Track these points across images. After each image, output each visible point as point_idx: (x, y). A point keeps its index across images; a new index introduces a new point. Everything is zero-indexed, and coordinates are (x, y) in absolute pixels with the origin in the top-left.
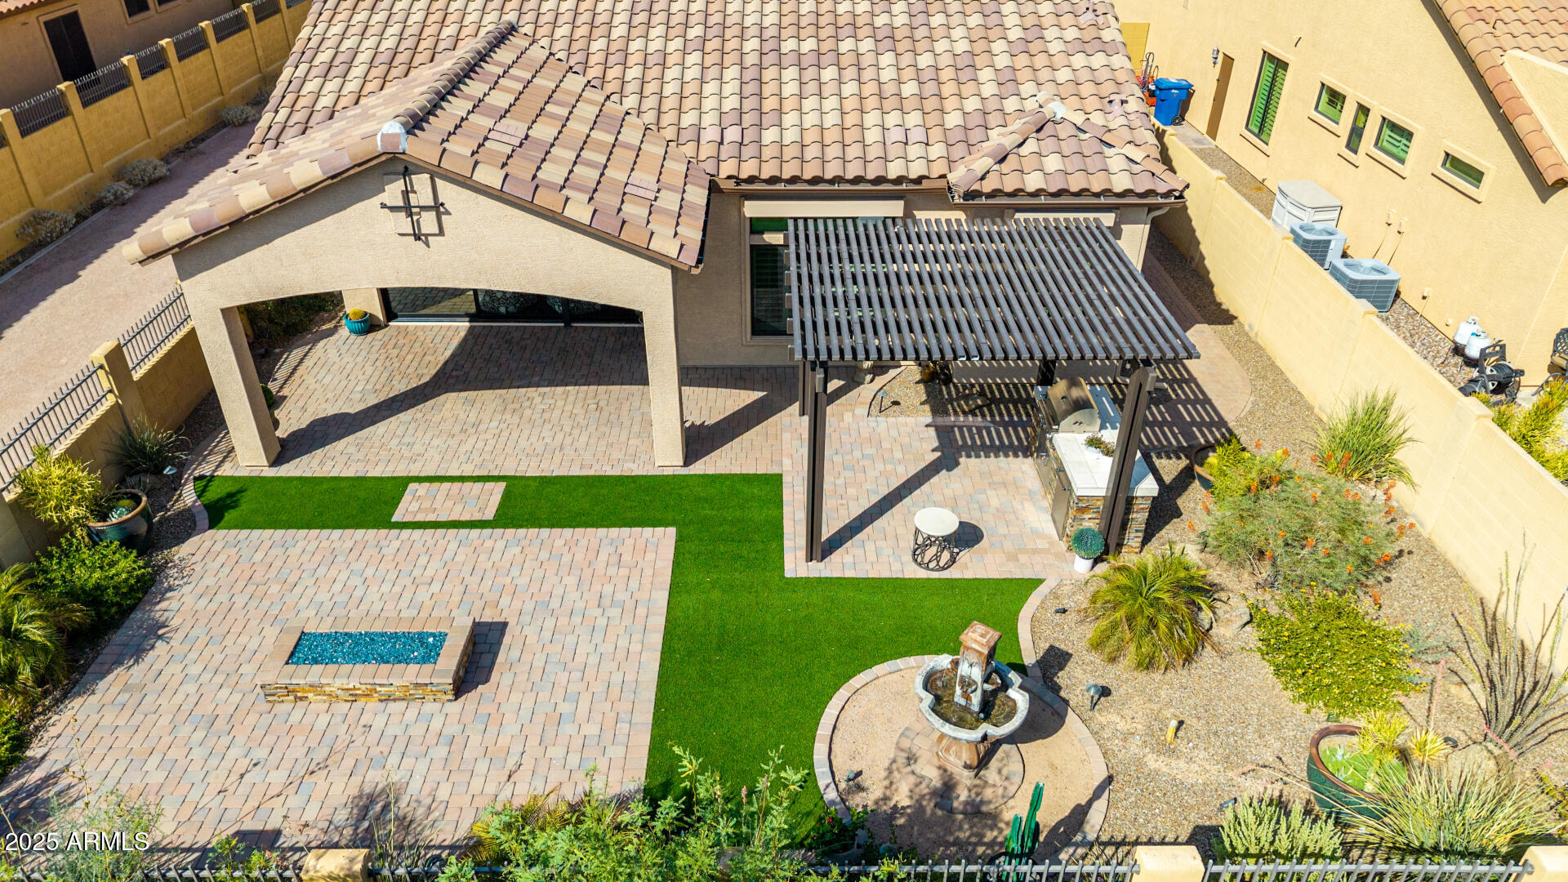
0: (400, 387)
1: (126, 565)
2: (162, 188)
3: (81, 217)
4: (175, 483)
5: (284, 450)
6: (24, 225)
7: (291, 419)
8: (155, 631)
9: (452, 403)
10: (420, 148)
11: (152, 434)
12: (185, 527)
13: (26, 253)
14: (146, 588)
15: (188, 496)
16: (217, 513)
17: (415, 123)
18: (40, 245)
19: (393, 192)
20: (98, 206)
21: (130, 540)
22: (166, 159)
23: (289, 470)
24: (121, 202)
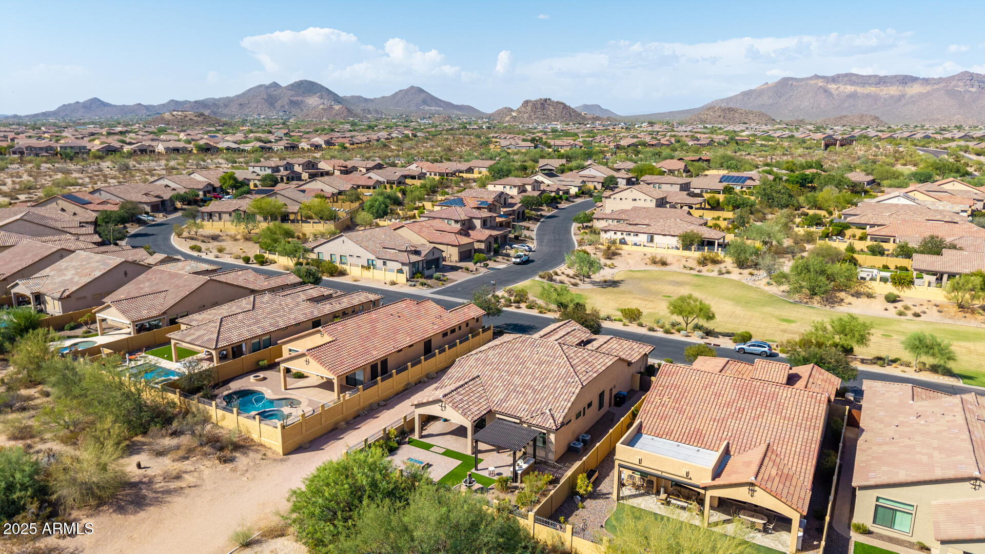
0: (444, 432)
1: (396, 445)
2: (434, 380)
3: (416, 384)
4: (406, 438)
5: (422, 437)
6: (406, 385)
7: (424, 433)
8: (396, 454)
9: (449, 436)
10: (443, 400)
11: (406, 429)
12: (405, 443)
13: (404, 391)
14: (397, 449)
15: (407, 440)
16: (409, 443)
17: (445, 396)
18: (407, 389)
19: (440, 404)
20: (420, 382)
21: (397, 442)
22: (437, 373)
23: (421, 440)
24: (424, 382)
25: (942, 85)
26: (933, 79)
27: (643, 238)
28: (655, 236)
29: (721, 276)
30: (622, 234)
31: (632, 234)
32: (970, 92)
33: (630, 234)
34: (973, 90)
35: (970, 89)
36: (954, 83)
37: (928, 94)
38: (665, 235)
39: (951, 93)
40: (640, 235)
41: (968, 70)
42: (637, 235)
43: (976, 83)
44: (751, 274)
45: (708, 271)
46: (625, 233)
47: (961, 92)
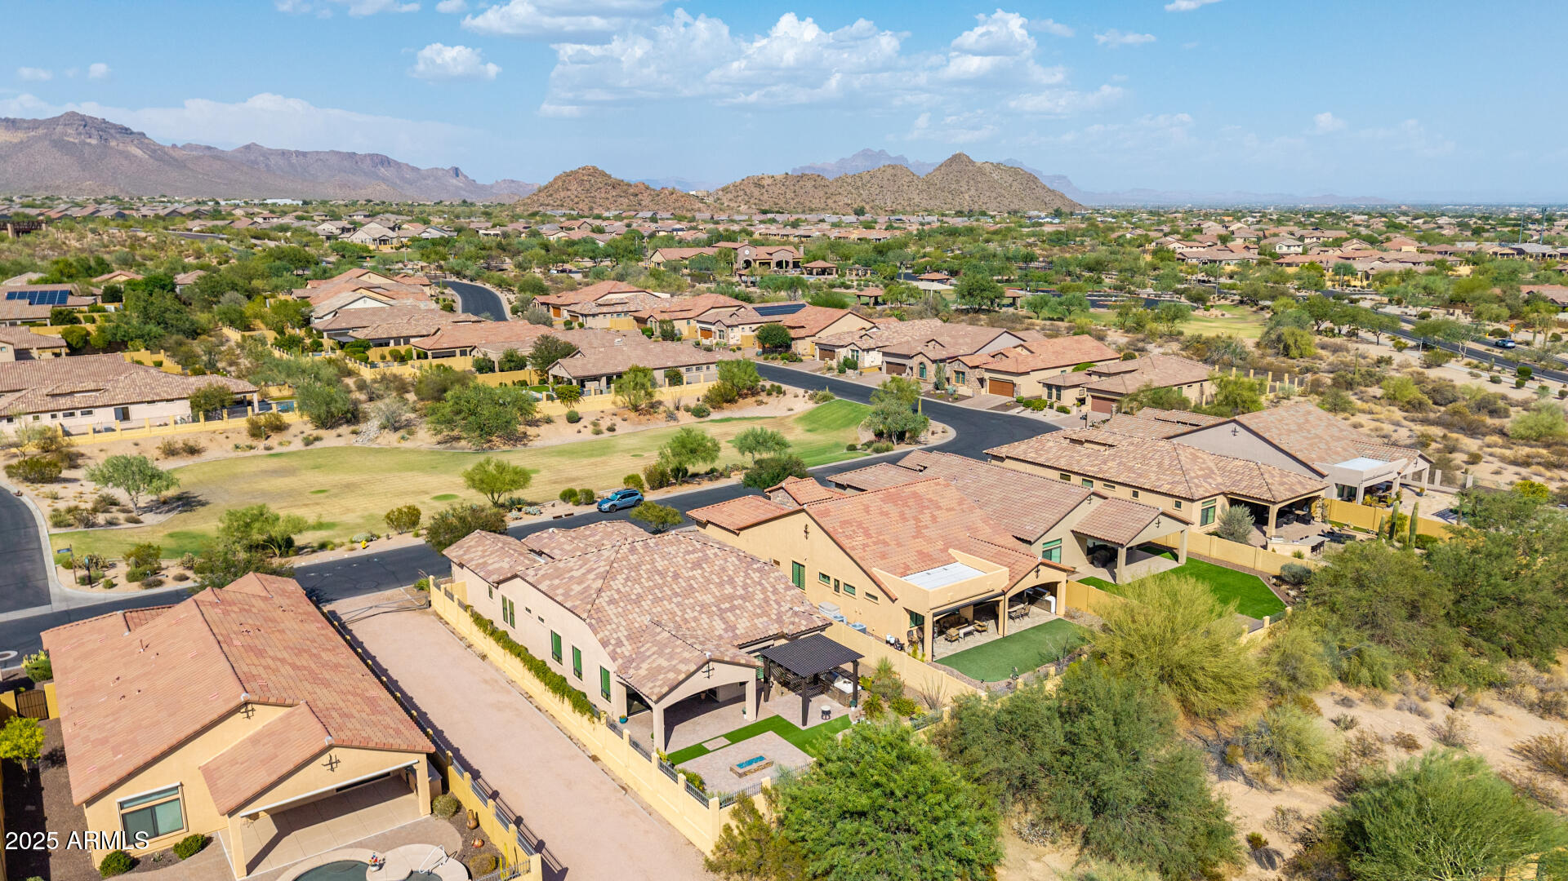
25: (41, 131)
26: (23, 121)
27: (106, 416)
28: (131, 408)
29: (309, 447)
30: (53, 416)
31: (78, 413)
32: (89, 144)
33: (72, 414)
34: (94, 141)
35: (88, 140)
36: (59, 129)
37: (21, 146)
38: (153, 402)
39: (61, 145)
40: (95, 411)
41: (77, 110)
42: (90, 413)
43: (93, 131)
44: (354, 432)
45: (281, 444)
46: (60, 414)
47: (74, 144)
